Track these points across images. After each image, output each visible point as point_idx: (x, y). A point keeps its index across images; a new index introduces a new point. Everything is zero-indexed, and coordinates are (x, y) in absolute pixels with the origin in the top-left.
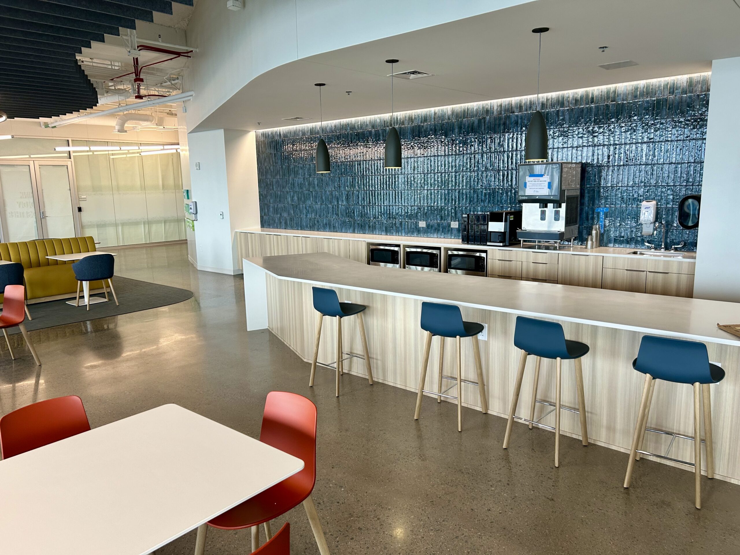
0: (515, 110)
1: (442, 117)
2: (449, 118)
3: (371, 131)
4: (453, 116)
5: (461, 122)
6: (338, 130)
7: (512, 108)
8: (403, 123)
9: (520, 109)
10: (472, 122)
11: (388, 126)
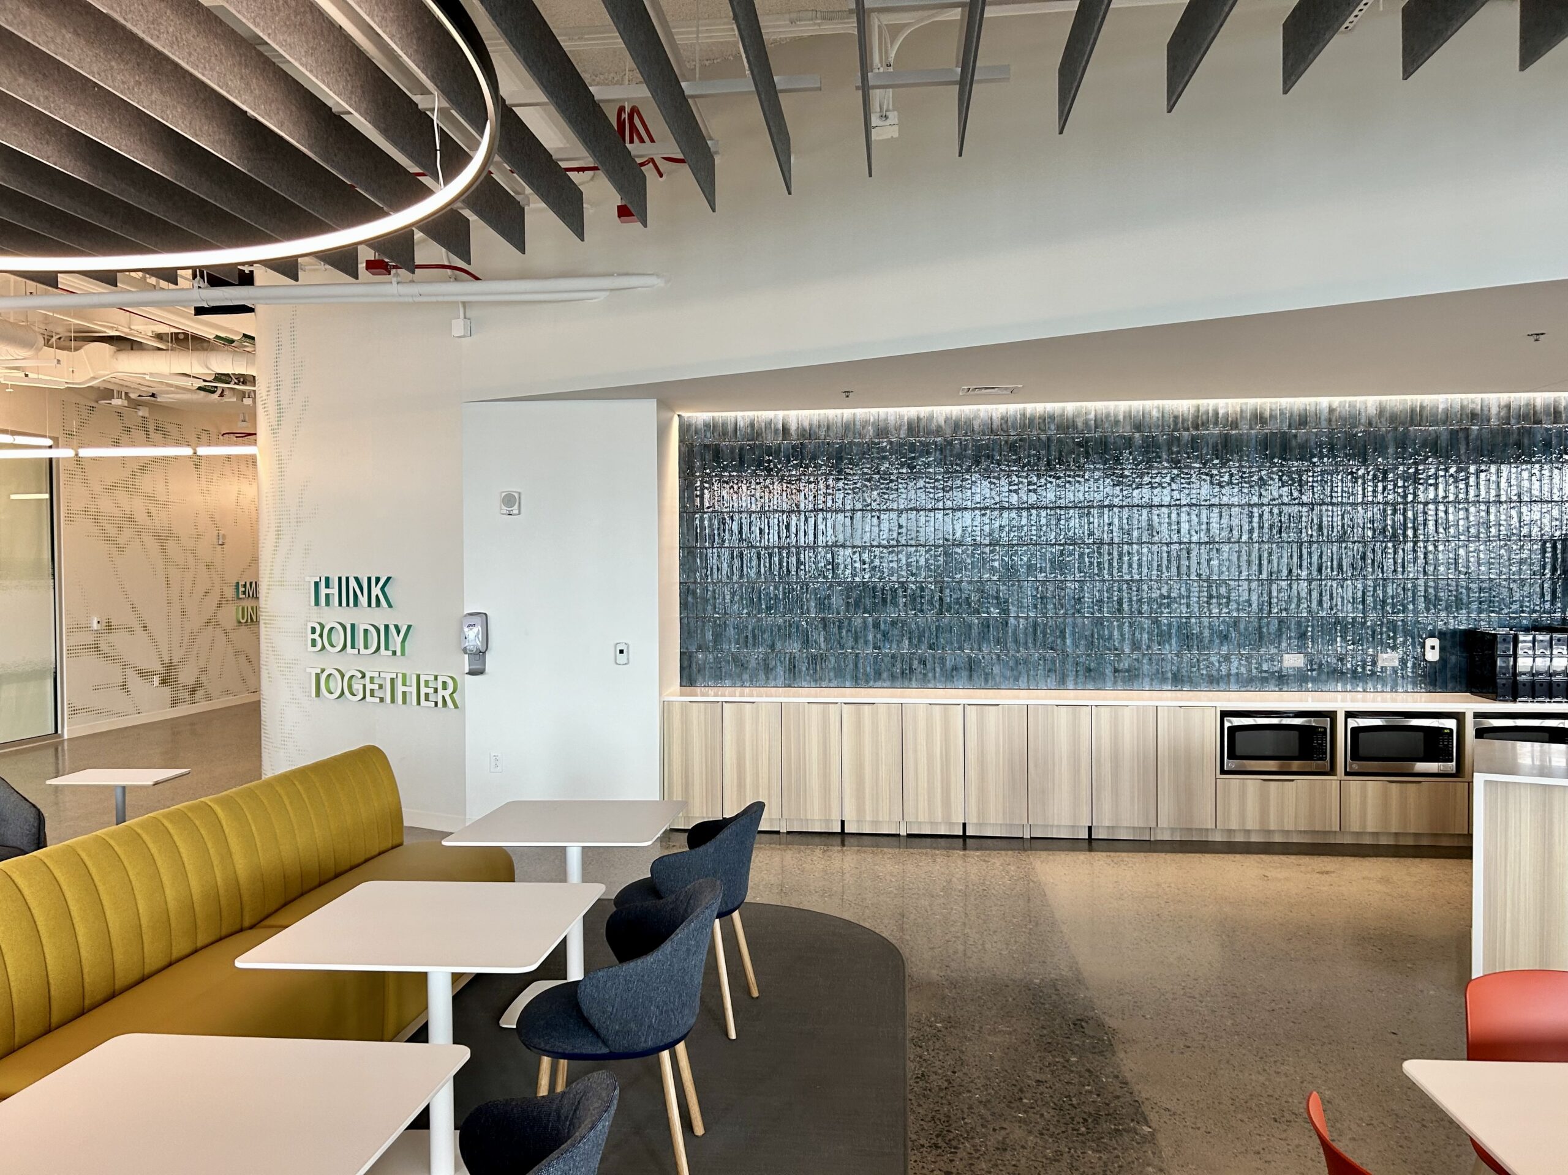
0: (1544, 418)
1: (1352, 419)
2: (1370, 424)
3: (1130, 439)
4: (1383, 420)
5: (1406, 433)
6: (1015, 429)
7: (1535, 413)
8: (1235, 424)
9: (1555, 417)
10: (1434, 435)
11: (1188, 430)
